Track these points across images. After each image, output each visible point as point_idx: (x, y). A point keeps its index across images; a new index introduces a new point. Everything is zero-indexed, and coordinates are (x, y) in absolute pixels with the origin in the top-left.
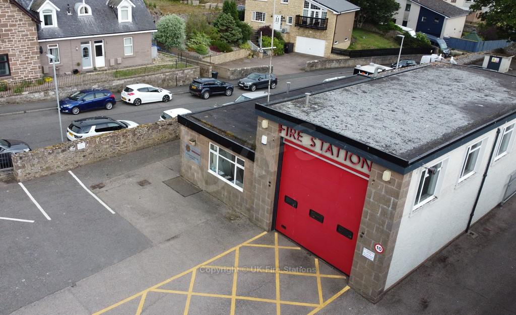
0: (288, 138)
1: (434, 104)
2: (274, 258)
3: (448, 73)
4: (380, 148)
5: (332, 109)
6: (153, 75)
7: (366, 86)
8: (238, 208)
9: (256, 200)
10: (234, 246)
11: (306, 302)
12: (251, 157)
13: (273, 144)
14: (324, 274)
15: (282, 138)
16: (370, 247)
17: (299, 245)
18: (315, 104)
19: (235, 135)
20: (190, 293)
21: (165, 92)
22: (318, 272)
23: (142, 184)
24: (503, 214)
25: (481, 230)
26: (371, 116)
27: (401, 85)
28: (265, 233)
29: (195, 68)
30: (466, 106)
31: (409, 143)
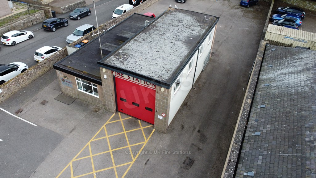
0: (117, 75)
1: (173, 42)
2: (122, 126)
3: (175, 16)
4: (158, 79)
5: (133, 57)
6: (16, 22)
7: (143, 34)
8: (98, 105)
9: (106, 102)
10: (103, 125)
11: (140, 142)
12: (100, 84)
13: (110, 78)
14: (144, 127)
15: (113, 75)
16: (160, 114)
17: (131, 116)
18: (124, 55)
19: (88, 73)
20: (91, 156)
21: (29, 33)
22: (141, 127)
23: (44, 103)
24: (204, 75)
25: (197, 86)
26: (150, 57)
27: (158, 30)
28: (114, 114)
29: (41, 12)
30: (186, 41)
31: (168, 72)
